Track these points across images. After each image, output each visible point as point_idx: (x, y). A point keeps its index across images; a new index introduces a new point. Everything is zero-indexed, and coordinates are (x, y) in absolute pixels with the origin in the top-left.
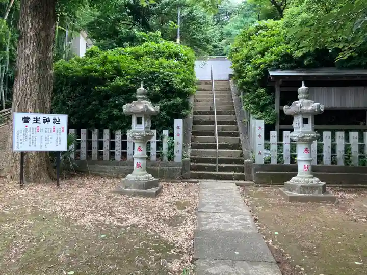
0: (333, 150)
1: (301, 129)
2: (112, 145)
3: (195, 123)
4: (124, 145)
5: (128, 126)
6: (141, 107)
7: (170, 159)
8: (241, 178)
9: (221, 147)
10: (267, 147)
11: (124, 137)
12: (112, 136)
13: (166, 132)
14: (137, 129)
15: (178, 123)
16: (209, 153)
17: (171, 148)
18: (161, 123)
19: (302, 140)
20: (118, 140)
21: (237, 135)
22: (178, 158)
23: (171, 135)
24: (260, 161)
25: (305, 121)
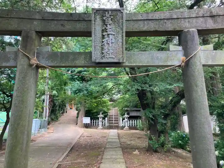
0: (135, 123)
1: (126, 120)
2: (94, 123)
3: (109, 118)
4: (98, 123)
5: (98, 119)
6: (101, 116)
7: (105, 125)
8: (118, 129)
9: (115, 123)
10: (123, 123)
11: (98, 121)
12: (94, 121)
13: (104, 120)
14: (100, 119)
15: (106, 118)
16: (111, 125)
17: (105, 123)
18: (104, 118)
19: (126, 121)
20: (97, 122)
21: (118, 121)
22: (106, 125)
23: (105, 121)
24: (121, 126)
25: (126, 118)
